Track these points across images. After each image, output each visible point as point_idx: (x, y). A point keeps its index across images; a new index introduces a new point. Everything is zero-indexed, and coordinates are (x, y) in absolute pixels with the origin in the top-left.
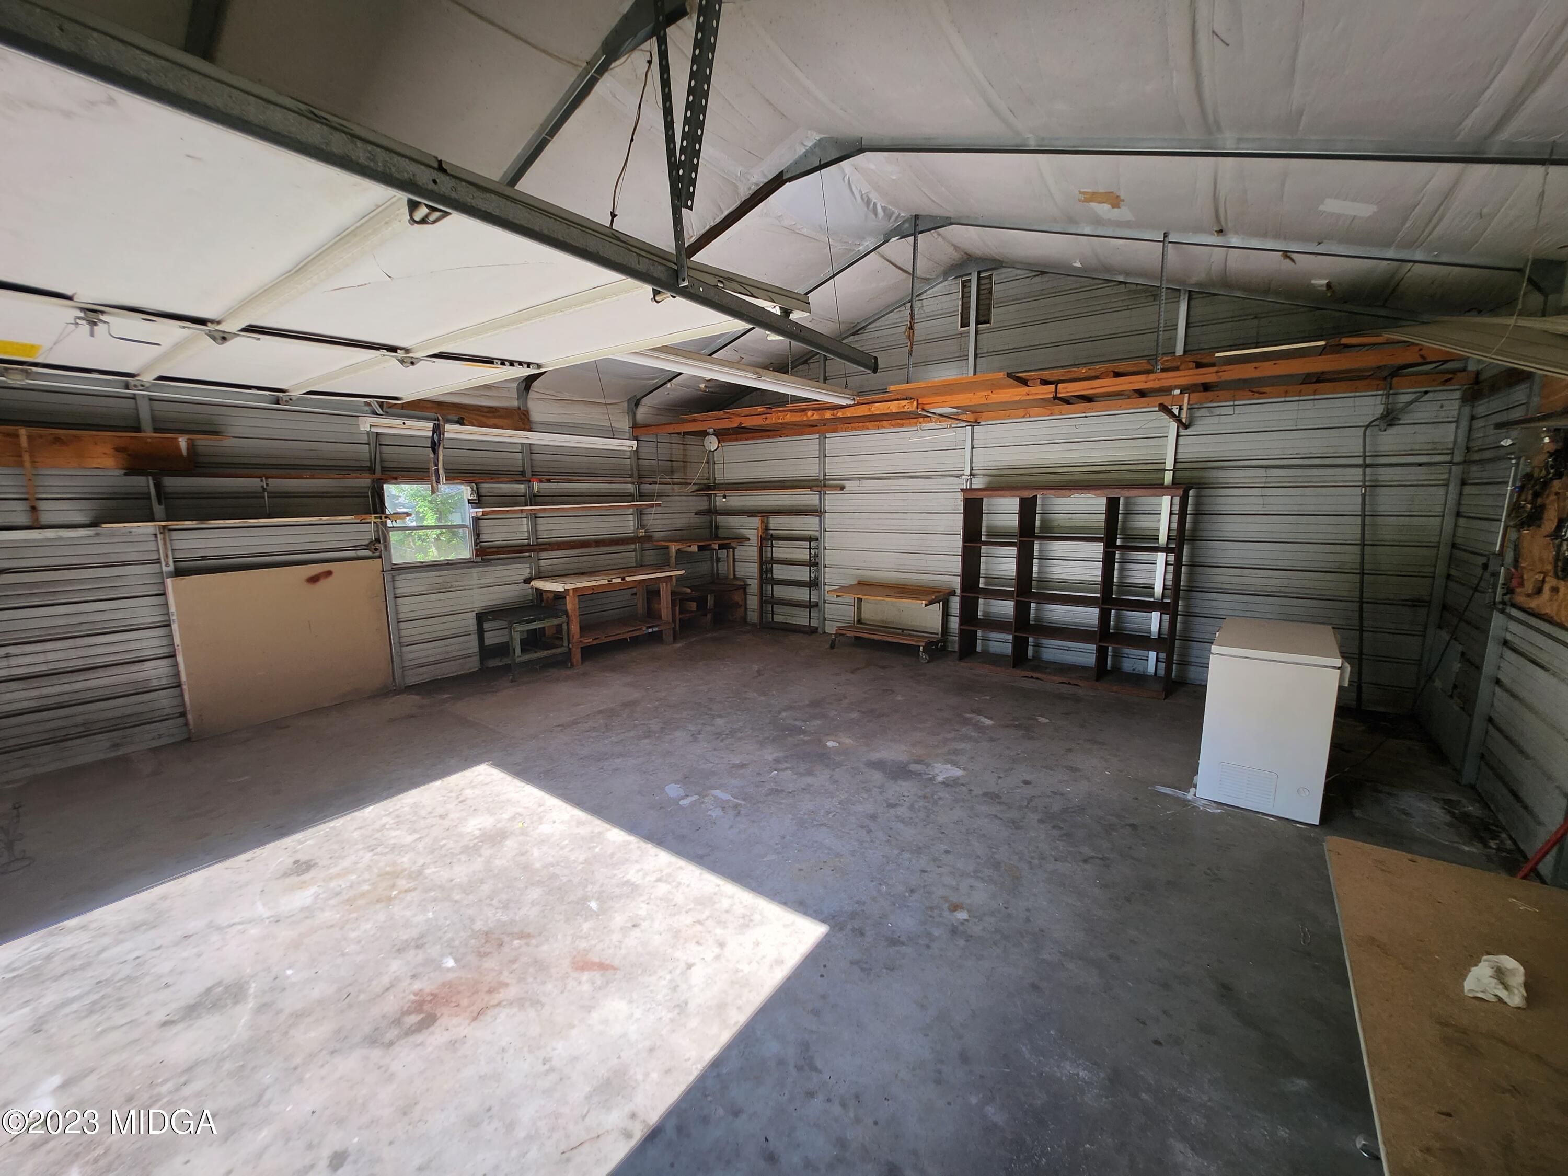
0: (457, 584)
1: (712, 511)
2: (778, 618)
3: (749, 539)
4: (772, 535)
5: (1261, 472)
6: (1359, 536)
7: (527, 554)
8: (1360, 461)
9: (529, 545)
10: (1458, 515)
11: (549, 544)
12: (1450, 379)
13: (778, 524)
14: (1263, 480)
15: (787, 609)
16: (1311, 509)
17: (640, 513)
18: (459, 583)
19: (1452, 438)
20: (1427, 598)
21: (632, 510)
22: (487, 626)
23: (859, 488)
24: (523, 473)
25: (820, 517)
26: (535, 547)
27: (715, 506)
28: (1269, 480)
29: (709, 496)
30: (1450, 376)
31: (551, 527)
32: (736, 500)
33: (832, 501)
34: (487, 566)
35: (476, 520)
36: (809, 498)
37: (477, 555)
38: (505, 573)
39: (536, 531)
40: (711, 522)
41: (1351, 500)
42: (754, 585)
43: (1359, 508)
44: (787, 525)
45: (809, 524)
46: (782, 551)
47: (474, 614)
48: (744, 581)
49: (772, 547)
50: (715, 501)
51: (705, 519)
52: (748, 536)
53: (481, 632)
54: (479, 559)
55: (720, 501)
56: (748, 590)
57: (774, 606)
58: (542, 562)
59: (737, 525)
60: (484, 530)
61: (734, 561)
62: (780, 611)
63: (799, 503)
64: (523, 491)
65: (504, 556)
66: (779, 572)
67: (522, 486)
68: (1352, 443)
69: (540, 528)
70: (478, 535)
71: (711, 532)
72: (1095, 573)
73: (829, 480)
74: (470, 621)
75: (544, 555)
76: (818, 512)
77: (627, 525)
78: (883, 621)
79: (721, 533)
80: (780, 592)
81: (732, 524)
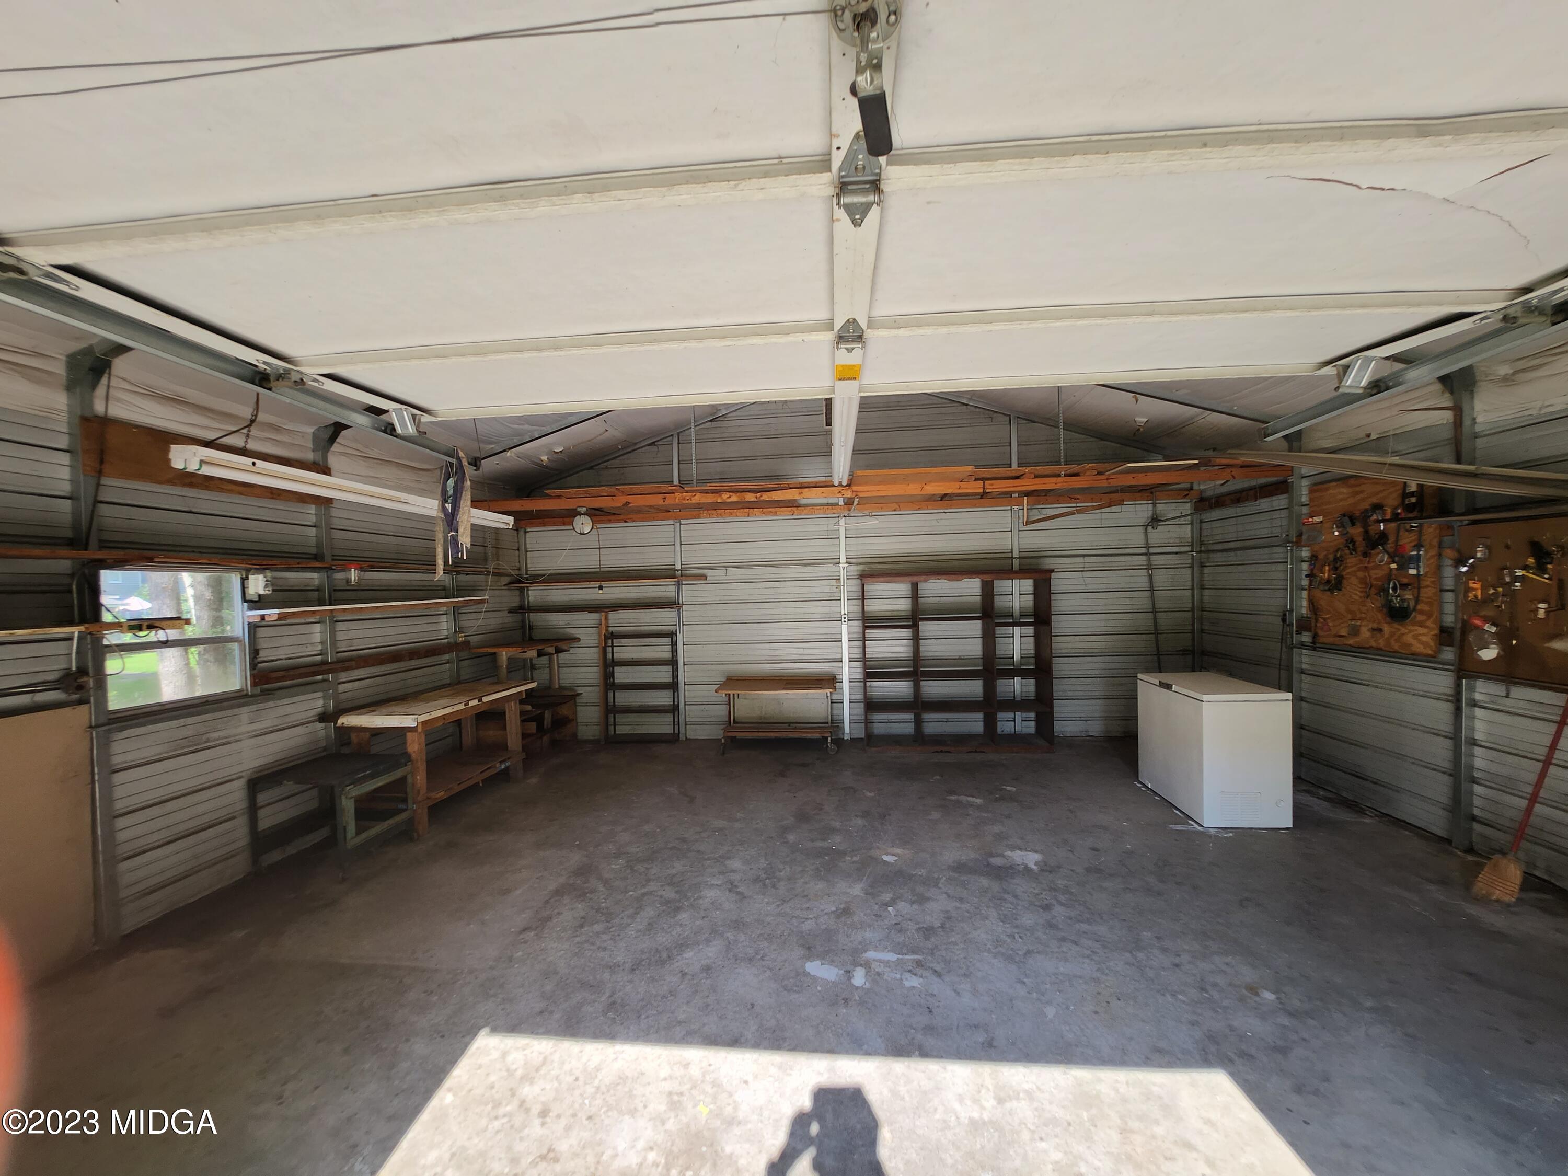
0: (216, 735)
1: (523, 609)
2: (621, 730)
3: (578, 640)
4: (612, 633)
5: (1080, 560)
6: (1151, 606)
7: (320, 677)
8: (1143, 550)
9: (324, 663)
10: (1202, 588)
11: (350, 659)
12: (1187, 495)
13: (620, 620)
14: (1082, 565)
15: (632, 718)
16: (1114, 587)
17: (457, 611)
18: (221, 734)
19: (1189, 535)
20: (1191, 648)
21: (445, 609)
22: (262, 798)
23: (726, 578)
24: (317, 557)
25: (679, 610)
26: (333, 666)
27: (528, 602)
28: (1087, 565)
29: (521, 590)
30: (1187, 493)
31: (352, 634)
32: (559, 594)
33: (689, 592)
34: (267, 701)
35: (253, 628)
36: (665, 590)
37: (254, 684)
38: (289, 709)
39: (334, 642)
40: (523, 621)
41: (1140, 579)
42: (590, 695)
43: (1147, 585)
44: (632, 621)
45: (663, 618)
46: (625, 650)
47: (241, 783)
48: (573, 690)
49: (612, 647)
50: (528, 597)
51: (517, 617)
52: (578, 636)
53: (253, 809)
54: (258, 690)
55: (535, 595)
56: (578, 701)
57: (617, 715)
58: (341, 688)
59: (561, 623)
60: (262, 644)
61: (559, 667)
62: (624, 720)
63: (648, 595)
64: (316, 582)
65: (295, 681)
66: (622, 675)
67: (315, 575)
68: (1136, 538)
69: (340, 636)
70: (255, 652)
71: (524, 634)
72: (974, 648)
73: (686, 569)
74: (236, 794)
75: (343, 676)
76: (673, 604)
77: (443, 628)
78: (761, 717)
79: (537, 635)
80: (623, 698)
81: (556, 623)
